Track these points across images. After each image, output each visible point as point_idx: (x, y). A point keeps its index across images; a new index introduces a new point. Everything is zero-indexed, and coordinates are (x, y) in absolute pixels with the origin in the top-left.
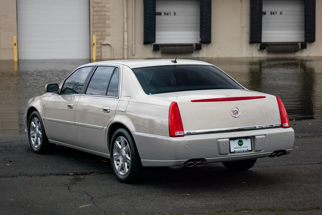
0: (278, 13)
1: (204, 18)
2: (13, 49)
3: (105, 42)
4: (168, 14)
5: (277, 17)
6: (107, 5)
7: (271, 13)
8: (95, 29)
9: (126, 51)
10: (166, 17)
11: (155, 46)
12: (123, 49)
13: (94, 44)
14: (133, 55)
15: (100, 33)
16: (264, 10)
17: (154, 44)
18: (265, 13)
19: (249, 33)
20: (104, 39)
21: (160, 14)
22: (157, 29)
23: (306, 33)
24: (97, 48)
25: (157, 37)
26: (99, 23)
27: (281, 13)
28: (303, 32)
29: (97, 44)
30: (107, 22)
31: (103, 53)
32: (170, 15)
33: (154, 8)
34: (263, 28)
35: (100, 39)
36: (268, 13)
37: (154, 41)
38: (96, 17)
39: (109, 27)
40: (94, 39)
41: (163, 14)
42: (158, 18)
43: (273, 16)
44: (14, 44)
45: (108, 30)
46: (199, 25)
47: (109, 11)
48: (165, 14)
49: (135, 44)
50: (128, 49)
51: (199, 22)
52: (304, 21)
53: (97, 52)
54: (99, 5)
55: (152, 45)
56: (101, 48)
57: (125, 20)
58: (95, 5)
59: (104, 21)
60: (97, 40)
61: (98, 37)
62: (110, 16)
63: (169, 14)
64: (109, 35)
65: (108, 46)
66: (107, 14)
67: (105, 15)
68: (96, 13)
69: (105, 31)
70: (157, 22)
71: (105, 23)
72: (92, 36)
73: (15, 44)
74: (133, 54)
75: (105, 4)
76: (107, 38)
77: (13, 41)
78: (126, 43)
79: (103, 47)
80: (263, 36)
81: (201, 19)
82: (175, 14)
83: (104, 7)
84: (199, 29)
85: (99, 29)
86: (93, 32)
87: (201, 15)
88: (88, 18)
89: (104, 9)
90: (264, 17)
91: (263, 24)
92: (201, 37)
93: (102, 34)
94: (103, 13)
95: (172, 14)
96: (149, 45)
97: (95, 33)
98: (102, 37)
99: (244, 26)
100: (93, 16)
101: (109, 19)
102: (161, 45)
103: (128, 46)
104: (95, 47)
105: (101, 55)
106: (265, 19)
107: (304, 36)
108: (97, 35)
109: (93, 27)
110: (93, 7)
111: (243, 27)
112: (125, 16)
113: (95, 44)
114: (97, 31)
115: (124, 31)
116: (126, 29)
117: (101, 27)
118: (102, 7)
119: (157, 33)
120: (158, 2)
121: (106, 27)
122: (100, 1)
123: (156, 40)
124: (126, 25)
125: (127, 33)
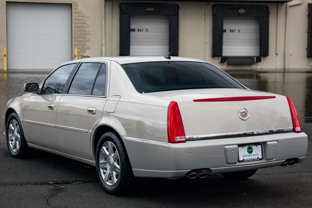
0: (237, 31)
1: (172, 34)
2: (3, 60)
3: (85, 55)
4: (141, 31)
5: (236, 34)
6: (88, 22)
7: (231, 31)
8: (77, 43)
10: (140, 33)
13: (75, 56)
15: (81, 47)
16: (224, 28)
18: (225, 31)
19: (212, 48)
20: (85, 52)
21: (134, 30)
22: (131, 43)
23: (260, 48)
25: (131, 50)
26: (80, 37)
27: (239, 31)
28: (258, 47)
29: (78, 56)
30: (88, 36)
32: (143, 31)
33: (129, 25)
34: (224, 44)
35: (81, 52)
36: (228, 31)
37: (129, 54)
38: (78, 32)
39: (89, 41)
40: (76, 52)
41: (136, 30)
42: (132, 34)
43: (232, 33)
44: (4, 55)
45: (88, 43)
46: (168, 41)
47: (89, 27)
48: (138, 30)
51: (168, 37)
52: (259, 38)
54: (80, 21)
57: (103, 35)
58: (77, 22)
59: (84, 36)
60: (78, 52)
61: (80, 50)
62: (89, 31)
63: (142, 30)
64: (89, 48)
66: (88, 29)
67: (85, 31)
68: (77, 29)
69: (85, 45)
70: (131, 37)
71: (85, 38)
72: (74, 49)
73: (5, 55)
75: (86, 21)
76: (87, 50)
77: (3, 52)
80: (224, 50)
81: (170, 35)
82: (147, 30)
83: (85, 23)
84: (168, 44)
85: (80, 43)
86: (75, 45)
87: (170, 32)
88: (71, 32)
89: (84, 25)
90: (225, 34)
91: (224, 41)
92: (170, 51)
93: (83, 47)
94: (84, 29)
95: (145, 30)
97: (77, 46)
98: (83, 50)
99: (207, 41)
100: (75, 31)
101: (89, 34)
104: (76, 59)
106: (226, 36)
107: (258, 51)
108: (78, 48)
109: (74, 41)
110: (75, 23)
111: (206, 43)
112: (104, 32)
114: (79, 45)
115: (102, 45)
116: (104, 43)
117: (82, 41)
118: (82, 23)
119: (131, 47)
120: (132, 20)
121: (86, 41)
122: (81, 18)
123: (131, 53)
124: (104, 40)
125: (104, 46)
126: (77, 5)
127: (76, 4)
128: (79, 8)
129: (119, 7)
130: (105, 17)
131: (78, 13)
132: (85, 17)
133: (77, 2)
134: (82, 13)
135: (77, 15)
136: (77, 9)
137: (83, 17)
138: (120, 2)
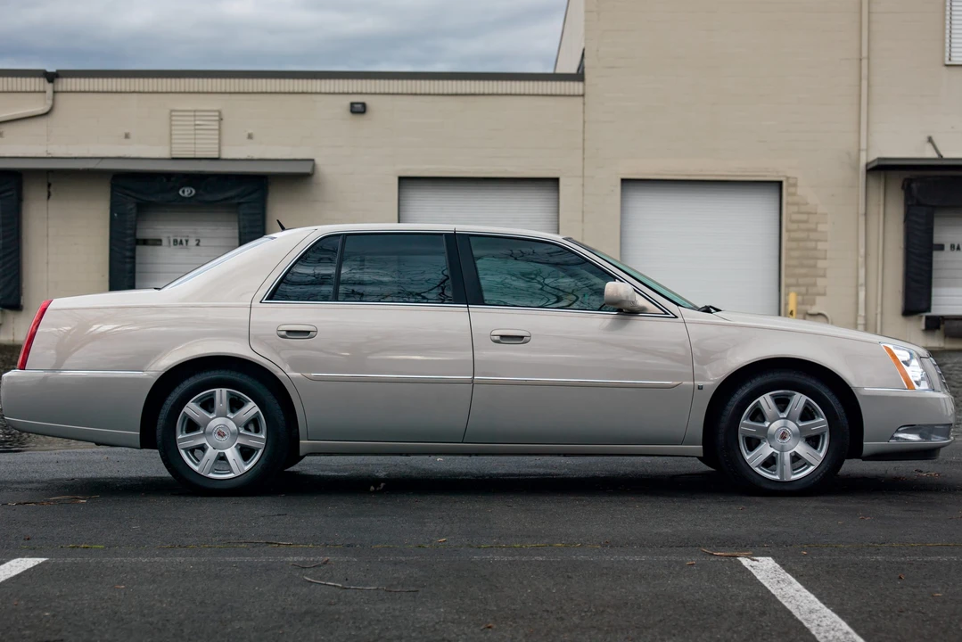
3: (814, 310)
4: (958, 248)
6: (821, 227)
8: (792, 281)
10: (956, 253)
11: (928, 318)
12: (856, 324)
13: (791, 313)
15: (803, 290)
17: (928, 314)
20: (813, 303)
21: (941, 247)
22: (934, 280)
25: (934, 299)
26: (802, 266)
29: (797, 312)
30: (821, 264)
33: (930, 232)
35: (803, 302)
37: (928, 309)
38: (796, 254)
39: (824, 276)
40: (792, 302)
41: (947, 247)
42: (936, 254)
45: (820, 282)
47: (826, 241)
48: (952, 247)
49: (882, 314)
50: (865, 326)
54: (803, 226)
55: (924, 318)
57: (861, 260)
58: (794, 226)
59: (812, 262)
60: (798, 304)
61: (800, 298)
62: (826, 251)
64: (824, 294)
65: (821, 319)
66: (821, 246)
67: (815, 249)
68: (794, 245)
69: (815, 285)
70: (935, 265)
71: (815, 266)
72: (786, 294)
75: (817, 223)
76: (819, 299)
78: (862, 312)
83: (815, 230)
85: (801, 281)
86: (788, 286)
88: (777, 254)
89: (813, 236)
93: (807, 290)
94: (811, 244)
96: (916, 317)
97: (791, 289)
98: (807, 297)
100: (789, 250)
101: (825, 259)
102: (942, 317)
103: (866, 318)
108: (798, 294)
109: (786, 276)
110: (787, 231)
112: (862, 251)
113: (794, 313)
114: (797, 285)
115: (857, 286)
116: (862, 280)
117: (805, 276)
118: (809, 230)
119: (934, 291)
120: (937, 222)
121: (815, 276)
122: (804, 217)
123: (933, 307)
124: (862, 272)
125: (863, 288)
126: (795, 185)
127: (791, 181)
128: (800, 191)
129: (903, 187)
130: (866, 214)
131: (797, 204)
132: (815, 213)
133: (796, 178)
134: (807, 204)
135: (795, 209)
136: (794, 194)
137: (809, 213)
138: (907, 174)
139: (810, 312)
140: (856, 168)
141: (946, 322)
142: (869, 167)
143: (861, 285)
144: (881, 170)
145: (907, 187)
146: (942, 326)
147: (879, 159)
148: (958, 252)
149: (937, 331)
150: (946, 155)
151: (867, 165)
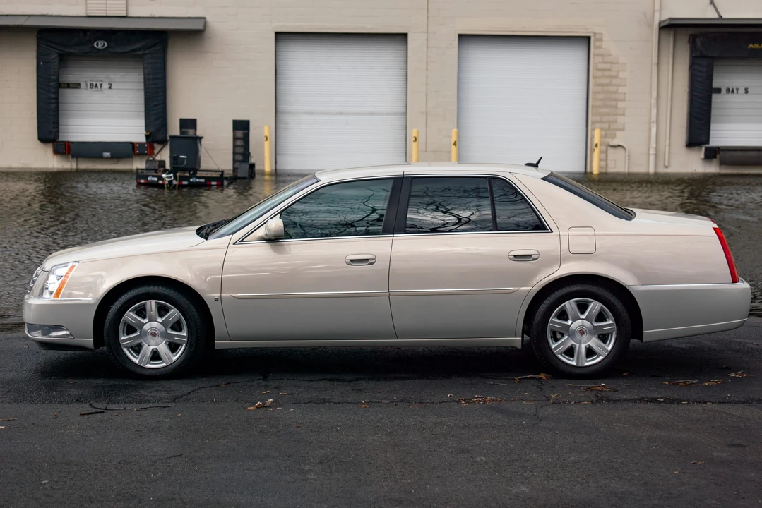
2: (450, 152)
3: (615, 142)
4: (733, 92)
6: (621, 75)
8: (598, 118)
9: (652, 158)
10: (730, 95)
11: (707, 149)
12: (649, 154)
13: (596, 146)
14: (666, 167)
15: (606, 126)
17: (707, 146)
20: (614, 137)
21: (719, 91)
22: (712, 118)
24: (601, 152)
25: (712, 133)
26: (605, 106)
29: (601, 144)
30: (620, 105)
31: (609, 162)
32: (737, 92)
33: (710, 79)
35: (606, 136)
37: (708, 142)
38: (601, 96)
39: (623, 115)
40: (597, 136)
41: (724, 91)
42: (715, 96)
44: (453, 142)
45: (620, 119)
47: (625, 86)
48: (728, 90)
49: (670, 145)
50: (656, 155)
53: (600, 160)
54: (606, 73)
55: (703, 149)
56: (606, 152)
57: (654, 102)
58: (600, 74)
59: (613, 103)
60: (601, 137)
61: (603, 133)
62: (625, 94)
63: (735, 91)
64: (623, 130)
65: (620, 150)
66: (621, 90)
67: (616, 92)
68: (599, 89)
69: (615, 122)
70: (713, 105)
71: (616, 107)
72: (592, 130)
73: (455, 144)
74: (667, 164)
75: (618, 71)
76: (618, 133)
77: (450, 137)
78: (653, 145)
79: (610, 150)
82: (746, 91)
83: (616, 77)
85: (605, 119)
86: (593, 123)
88: (585, 96)
89: (614, 81)
93: (609, 127)
94: (613, 89)
95: (742, 91)
96: (697, 148)
97: (597, 125)
98: (609, 132)
100: (595, 93)
101: (624, 100)
102: (718, 148)
103: (656, 149)
104: (597, 150)
105: (607, 164)
108: (602, 129)
109: (592, 115)
110: (594, 78)
112: (654, 94)
113: (598, 145)
114: (601, 122)
115: (650, 123)
116: (654, 118)
117: (608, 114)
118: (611, 77)
119: (713, 126)
120: (716, 70)
121: (616, 115)
122: (608, 66)
123: (711, 140)
124: (654, 111)
125: (655, 125)
126: (600, 40)
127: (598, 36)
128: (604, 45)
129: (689, 42)
130: (658, 64)
131: (602, 55)
132: (617, 63)
133: (602, 34)
134: (610, 55)
135: (600, 59)
136: (600, 47)
137: (612, 63)
138: (693, 31)
139: (611, 144)
140: (651, 26)
141: (721, 152)
142: (662, 25)
143: (653, 122)
144: (671, 28)
145: (692, 41)
146: (718, 156)
147: (670, 19)
148: (733, 94)
149: (714, 160)
150: (724, 16)
151: (660, 23)
